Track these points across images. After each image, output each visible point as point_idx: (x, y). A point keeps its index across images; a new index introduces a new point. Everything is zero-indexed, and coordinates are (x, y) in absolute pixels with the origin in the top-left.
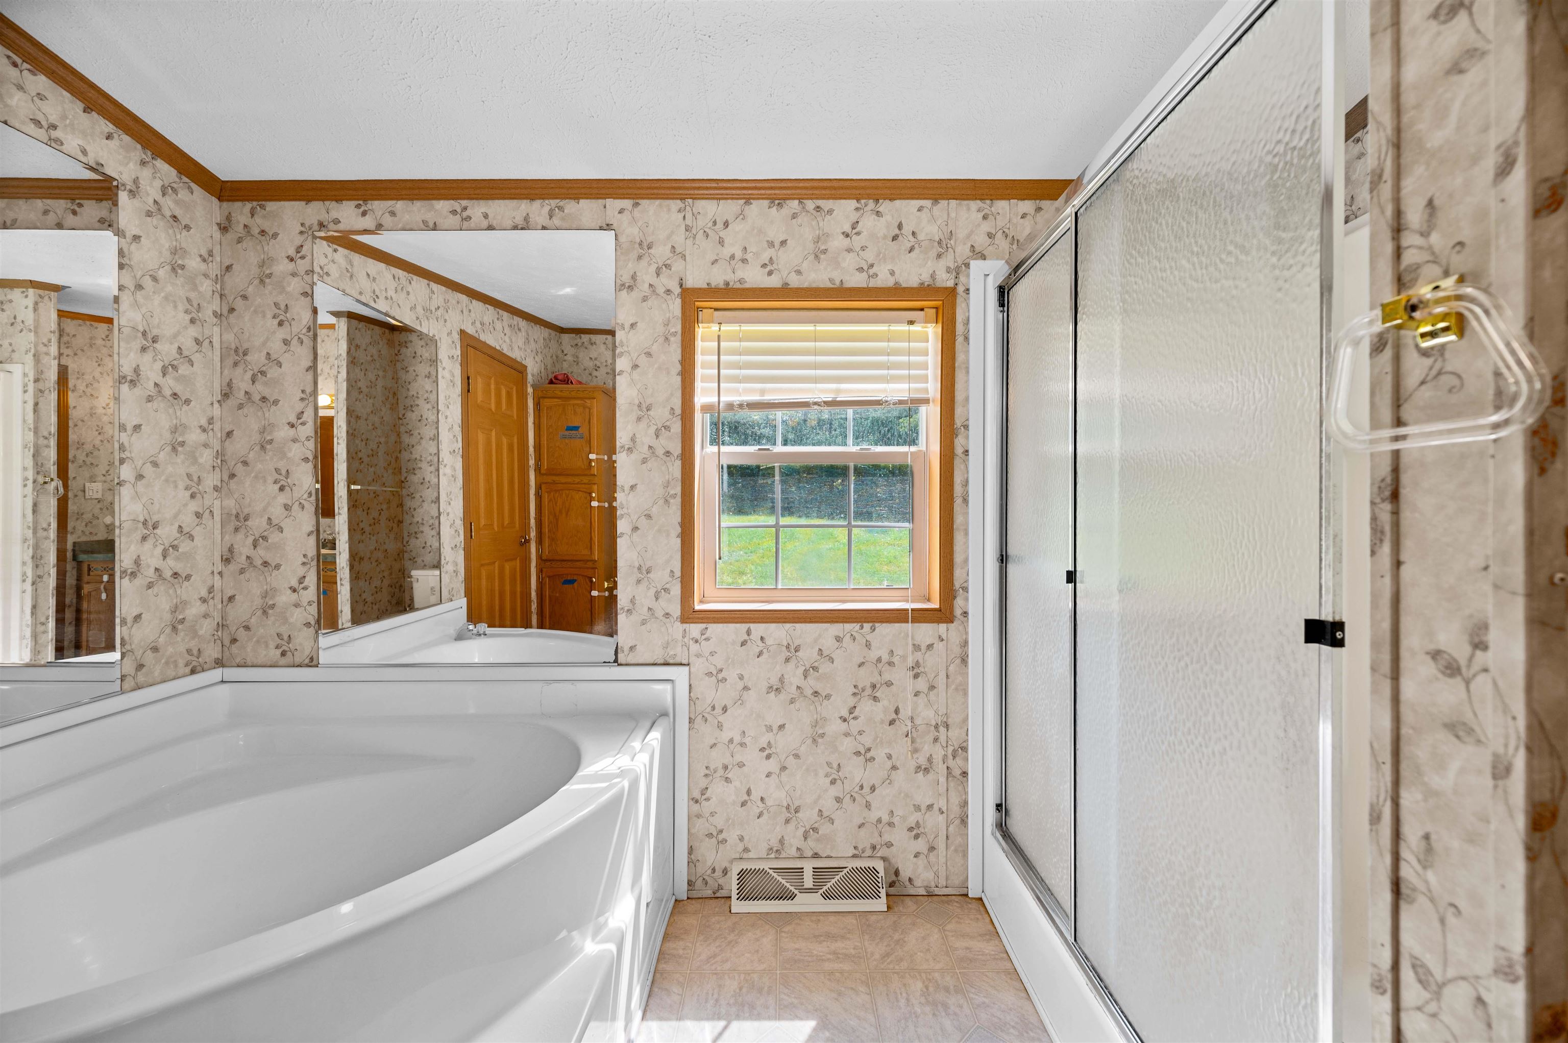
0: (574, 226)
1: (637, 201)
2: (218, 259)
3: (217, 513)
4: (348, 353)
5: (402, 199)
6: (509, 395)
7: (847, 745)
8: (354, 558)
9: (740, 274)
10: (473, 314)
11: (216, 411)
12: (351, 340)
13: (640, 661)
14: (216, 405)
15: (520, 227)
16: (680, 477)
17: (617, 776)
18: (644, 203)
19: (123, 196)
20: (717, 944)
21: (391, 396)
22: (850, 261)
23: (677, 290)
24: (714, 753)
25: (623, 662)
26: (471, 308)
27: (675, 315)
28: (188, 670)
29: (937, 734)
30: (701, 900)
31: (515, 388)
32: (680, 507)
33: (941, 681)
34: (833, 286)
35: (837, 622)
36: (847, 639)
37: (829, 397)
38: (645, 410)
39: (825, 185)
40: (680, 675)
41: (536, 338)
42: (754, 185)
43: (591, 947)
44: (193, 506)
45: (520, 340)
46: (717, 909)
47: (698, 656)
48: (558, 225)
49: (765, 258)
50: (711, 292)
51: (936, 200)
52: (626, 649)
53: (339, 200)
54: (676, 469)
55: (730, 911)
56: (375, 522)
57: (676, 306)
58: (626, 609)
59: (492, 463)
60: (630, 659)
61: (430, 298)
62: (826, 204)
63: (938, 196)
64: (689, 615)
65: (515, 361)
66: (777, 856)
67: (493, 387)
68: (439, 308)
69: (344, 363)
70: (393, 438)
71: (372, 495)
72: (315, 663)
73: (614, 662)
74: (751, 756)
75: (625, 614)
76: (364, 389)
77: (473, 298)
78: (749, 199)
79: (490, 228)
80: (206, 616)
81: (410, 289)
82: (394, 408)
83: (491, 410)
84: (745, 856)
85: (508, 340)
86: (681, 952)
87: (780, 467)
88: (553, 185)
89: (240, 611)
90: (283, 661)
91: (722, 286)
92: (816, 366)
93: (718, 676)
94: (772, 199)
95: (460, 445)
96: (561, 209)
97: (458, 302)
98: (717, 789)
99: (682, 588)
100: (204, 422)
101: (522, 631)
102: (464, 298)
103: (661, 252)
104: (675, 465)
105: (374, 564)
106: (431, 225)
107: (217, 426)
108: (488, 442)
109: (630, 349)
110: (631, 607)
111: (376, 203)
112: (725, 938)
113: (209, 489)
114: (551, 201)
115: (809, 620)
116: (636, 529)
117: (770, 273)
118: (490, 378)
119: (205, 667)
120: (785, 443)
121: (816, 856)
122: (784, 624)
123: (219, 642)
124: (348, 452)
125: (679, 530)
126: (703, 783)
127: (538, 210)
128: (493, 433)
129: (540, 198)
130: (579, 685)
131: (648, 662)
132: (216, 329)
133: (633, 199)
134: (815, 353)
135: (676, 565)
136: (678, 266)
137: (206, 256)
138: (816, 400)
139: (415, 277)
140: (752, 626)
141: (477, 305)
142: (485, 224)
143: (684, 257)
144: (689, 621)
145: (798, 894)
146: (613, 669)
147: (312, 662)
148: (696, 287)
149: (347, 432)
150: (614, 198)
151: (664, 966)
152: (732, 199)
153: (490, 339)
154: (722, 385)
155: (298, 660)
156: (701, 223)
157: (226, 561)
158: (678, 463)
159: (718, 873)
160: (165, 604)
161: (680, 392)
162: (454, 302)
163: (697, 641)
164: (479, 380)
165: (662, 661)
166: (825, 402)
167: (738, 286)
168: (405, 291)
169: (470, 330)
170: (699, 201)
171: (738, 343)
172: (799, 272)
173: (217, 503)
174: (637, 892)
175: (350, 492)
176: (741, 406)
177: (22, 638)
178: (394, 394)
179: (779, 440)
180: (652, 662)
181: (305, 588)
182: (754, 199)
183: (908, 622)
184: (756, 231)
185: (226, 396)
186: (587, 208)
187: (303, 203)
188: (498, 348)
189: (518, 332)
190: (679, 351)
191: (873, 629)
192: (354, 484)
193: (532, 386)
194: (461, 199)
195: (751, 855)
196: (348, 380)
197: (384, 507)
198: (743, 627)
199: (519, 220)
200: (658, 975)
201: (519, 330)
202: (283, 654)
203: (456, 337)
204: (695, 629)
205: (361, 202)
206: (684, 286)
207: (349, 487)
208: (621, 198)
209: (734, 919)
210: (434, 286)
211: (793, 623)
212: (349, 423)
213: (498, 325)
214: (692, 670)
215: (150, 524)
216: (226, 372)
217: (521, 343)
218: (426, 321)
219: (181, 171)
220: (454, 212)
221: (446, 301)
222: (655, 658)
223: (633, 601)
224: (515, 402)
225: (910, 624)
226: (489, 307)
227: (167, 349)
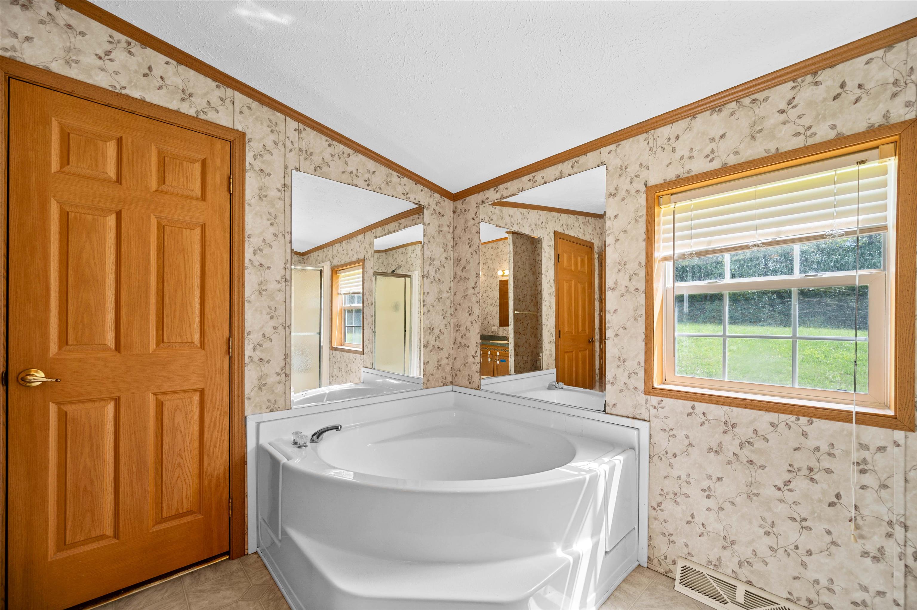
0: (584, 169)
1: (619, 143)
2: (453, 225)
3: (452, 324)
4: (513, 250)
5: (510, 181)
6: (583, 261)
7: (781, 508)
8: (516, 345)
9: (687, 168)
10: (561, 221)
11: (452, 284)
12: (514, 244)
13: (619, 414)
14: (452, 282)
15: (558, 178)
16: (644, 304)
17: (585, 471)
18: (622, 143)
19: (425, 210)
20: (657, 601)
21: (533, 268)
22: (787, 130)
23: (643, 189)
24: (667, 482)
25: (609, 412)
26: (561, 219)
27: (642, 204)
28: (442, 384)
29: (892, 530)
30: (656, 573)
31: (586, 257)
32: (644, 323)
33: (897, 482)
34: (768, 155)
35: (771, 411)
36: (782, 426)
37: (769, 239)
38: (623, 265)
39: (759, 82)
40: (644, 427)
41: (600, 226)
42: (697, 105)
43: (559, 553)
44: (444, 322)
45: (590, 229)
46: (665, 583)
47: (656, 417)
48: (576, 172)
49: (708, 151)
50: (667, 185)
51: (890, 46)
52: (611, 405)
53: (488, 189)
54: (642, 299)
55: (674, 588)
56: (525, 329)
57: (642, 199)
58: (611, 381)
59: (572, 298)
60: (613, 411)
61: (539, 219)
62: (759, 96)
63: (891, 43)
64: (650, 390)
65: (586, 241)
66: (715, 569)
67: (573, 258)
68: (543, 222)
69: (512, 255)
70: (534, 288)
71: (524, 316)
72: (479, 388)
73: (604, 411)
74: (694, 491)
75: (610, 384)
76: (521, 266)
77: (561, 213)
78: (695, 115)
79: (545, 183)
80: (448, 364)
81: (529, 217)
82: (534, 273)
83: (572, 270)
84: (689, 558)
85: (582, 231)
86: (631, 593)
87: (729, 294)
88: (573, 151)
89: (458, 363)
90: (470, 386)
91: (674, 178)
92: (756, 217)
93: (670, 433)
94: (713, 109)
95: (554, 290)
96: (577, 162)
97: (553, 217)
98: (669, 505)
99: (645, 373)
100: (448, 289)
101: (582, 389)
102: (556, 214)
103: (633, 169)
104: (642, 297)
105: (525, 349)
106: (521, 189)
107: (452, 290)
108: (570, 287)
109: (614, 230)
110: (613, 381)
111: (501, 186)
112: (664, 601)
113: (449, 315)
114: (573, 160)
115: (744, 406)
116: (617, 335)
117: (712, 160)
118: (571, 253)
119: (448, 384)
120: (733, 276)
121: (749, 583)
122: (722, 406)
123: (451, 375)
124: (514, 296)
125: (644, 337)
126: (659, 499)
127: (566, 167)
128: (573, 282)
129: (567, 160)
130: (584, 420)
131: (624, 415)
132: (452, 252)
133: (616, 143)
134: (756, 207)
135: (642, 358)
136: (644, 174)
137: (449, 225)
138: (755, 243)
139: (531, 210)
140: (696, 404)
141: (564, 216)
142: (543, 181)
143: (648, 167)
144: (650, 394)
145: (729, 602)
146: (603, 415)
147: (478, 388)
148: (656, 184)
149: (514, 287)
150: (605, 146)
151: (618, 594)
152: (682, 119)
153: (571, 233)
154: (676, 243)
155: (474, 386)
156: (659, 142)
157: (454, 343)
158: (644, 295)
159: (669, 561)
160: (435, 358)
161: (645, 251)
162: (551, 217)
163: (655, 408)
164: (565, 255)
165: (632, 416)
166: (763, 243)
167: (687, 175)
168: (526, 218)
169: (560, 230)
170: (658, 129)
171: (690, 213)
172: (736, 153)
173: (452, 320)
174: (595, 540)
175: (515, 315)
176: (691, 255)
177: (417, 367)
178: (534, 267)
179: (728, 274)
180: (626, 415)
181: (477, 356)
182: (697, 114)
183: (851, 422)
184: (700, 135)
185: (454, 278)
186: (592, 157)
187: (477, 194)
188: (576, 236)
189: (588, 225)
190: (644, 226)
191: (811, 423)
192: (517, 311)
193: (598, 254)
194: (532, 173)
195: (694, 559)
196: (514, 262)
197: (529, 321)
198: (690, 404)
199: (558, 175)
200: (613, 597)
201: (589, 224)
202: (470, 383)
203: (552, 235)
204: (654, 400)
205: (496, 187)
206: (648, 186)
207: (514, 312)
208: (609, 145)
209: (675, 594)
210: (541, 212)
211: (729, 406)
212: (514, 282)
213: (576, 224)
214: (652, 425)
215: (431, 328)
216: (455, 269)
217: (590, 231)
218: (536, 230)
219: (442, 195)
220: (530, 180)
221: (547, 218)
222: (628, 413)
223: (615, 377)
224: (586, 264)
225: (854, 425)
226: (571, 215)
227: (437, 263)
